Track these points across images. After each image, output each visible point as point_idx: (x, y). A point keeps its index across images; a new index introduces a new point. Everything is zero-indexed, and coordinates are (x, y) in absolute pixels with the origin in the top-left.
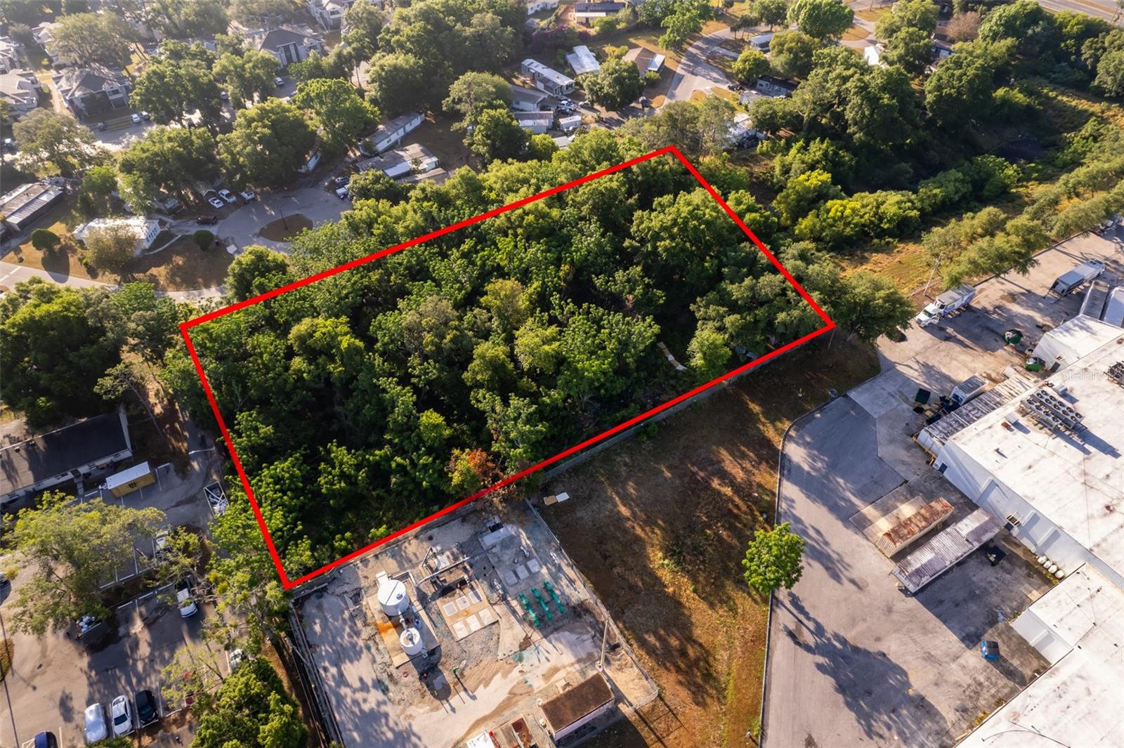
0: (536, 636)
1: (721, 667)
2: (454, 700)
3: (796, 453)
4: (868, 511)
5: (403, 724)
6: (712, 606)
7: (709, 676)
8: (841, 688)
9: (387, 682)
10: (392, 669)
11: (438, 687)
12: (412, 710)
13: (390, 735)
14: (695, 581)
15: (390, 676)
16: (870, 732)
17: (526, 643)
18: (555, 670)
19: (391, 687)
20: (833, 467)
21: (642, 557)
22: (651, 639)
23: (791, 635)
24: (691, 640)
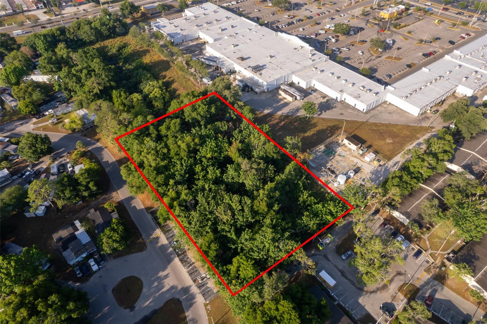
0: (337, 154)
1: (331, 125)
2: (360, 166)
3: (266, 112)
4: (282, 102)
5: (370, 174)
6: (317, 126)
7: (334, 126)
8: (329, 110)
9: (362, 179)
10: (358, 179)
11: (358, 170)
12: (366, 173)
13: (374, 176)
14: (311, 128)
15: (360, 179)
16: (336, 107)
17: (339, 155)
18: (343, 150)
19: (363, 178)
20: (270, 106)
21: (308, 137)
22: (329, 135)
23: (319, 115)
24: (327, 129)
